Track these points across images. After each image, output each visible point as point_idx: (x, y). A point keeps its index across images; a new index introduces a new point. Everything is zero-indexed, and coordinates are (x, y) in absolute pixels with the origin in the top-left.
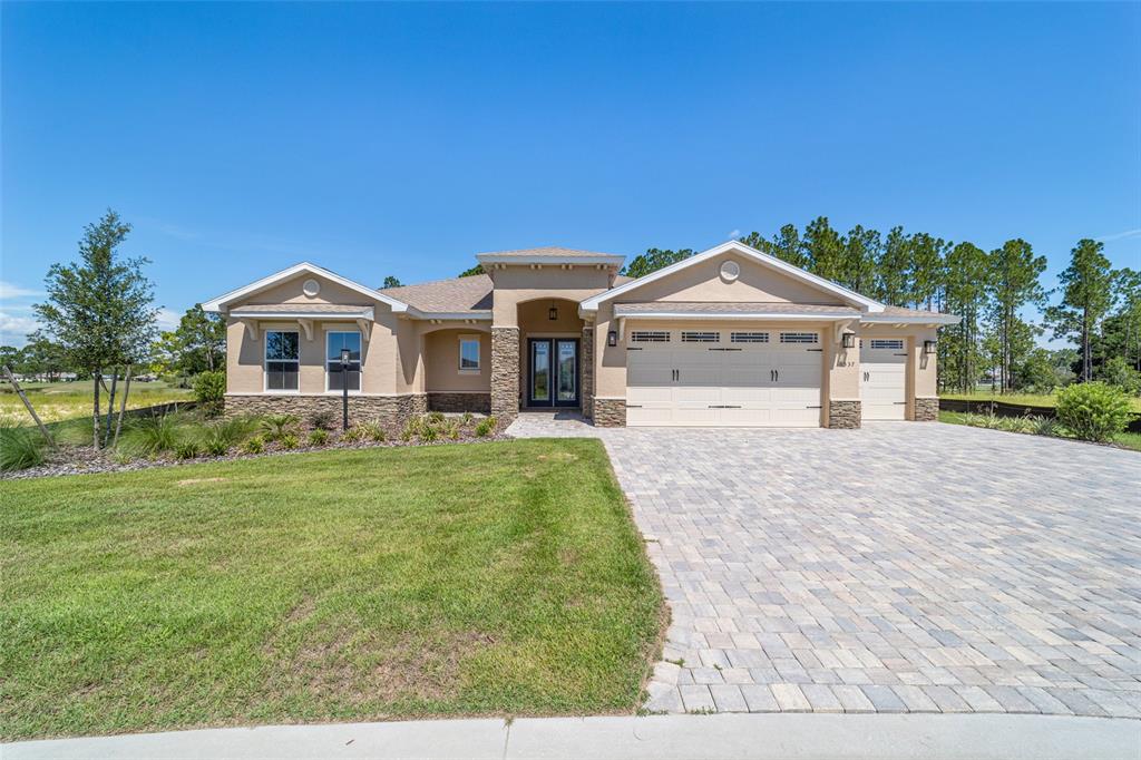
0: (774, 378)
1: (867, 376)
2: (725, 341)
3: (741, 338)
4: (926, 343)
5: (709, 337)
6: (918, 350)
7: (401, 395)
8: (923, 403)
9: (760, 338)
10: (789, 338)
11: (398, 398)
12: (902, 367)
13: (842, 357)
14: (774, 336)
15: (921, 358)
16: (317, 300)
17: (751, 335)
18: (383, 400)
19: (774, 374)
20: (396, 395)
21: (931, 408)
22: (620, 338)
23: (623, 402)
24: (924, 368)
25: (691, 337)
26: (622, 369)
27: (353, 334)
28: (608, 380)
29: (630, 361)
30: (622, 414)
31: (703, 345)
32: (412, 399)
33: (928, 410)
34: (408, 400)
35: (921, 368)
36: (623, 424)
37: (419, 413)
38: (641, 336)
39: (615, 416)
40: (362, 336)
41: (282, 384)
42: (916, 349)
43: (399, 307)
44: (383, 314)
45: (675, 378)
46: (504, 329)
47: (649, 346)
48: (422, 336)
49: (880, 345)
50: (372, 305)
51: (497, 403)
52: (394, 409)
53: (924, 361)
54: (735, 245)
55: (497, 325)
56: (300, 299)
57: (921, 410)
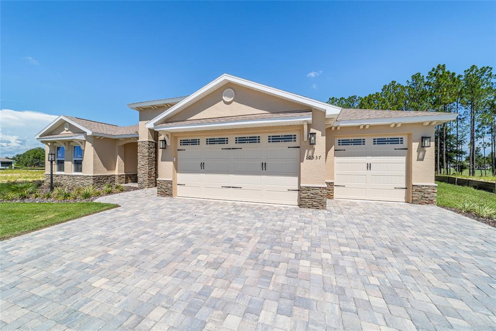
0: (264, 168)
2: (232, 143)
3: (241, 140)
4: (423, 138)
5: (222, 141)
6: (415, 146)
7: (95, 175)
8: (420, 189)
9: (254, 140)
10: (275, 139)
11: (94, 176)
12: (403, 159)
13: (310, 152)
14: (264, 139)
15: (418, 151)
16: (69, 132)
17: (249, 138)
18: (89, 178)
19: (264, 165)
20: (92, 175)
21: (429, 193)
22: (168, 144)
23: (171, 182)
24: (422, 160)
25: (211, 142)
26: (172, 163)
27: (80, 147)
28: (166, 170)
29: (179, 157)
30: (171, 189)
31: (218, 147)
32: (113, 177)
33: (426, 195)
34: (107, 177)
35: (418, 160)
36: (171, 195)
37: (117, 184)
38: (185, 142)
39: (167, 190)
40: (82, 148)
41: (61, 169)
42: (414, 144)
43: (89, 133)
44: (86, 137)
45: (202, 168)
46: (142, 142)
47: (188, 148)
48: (119, 146)
49: (381, 141)
50: (84, 133)
51: (140, 180)
52: (91, 182)
53: (421, 154)
54: (226, 77)
55: (140, 140)
56: (65, 132)
57: (418, 195)
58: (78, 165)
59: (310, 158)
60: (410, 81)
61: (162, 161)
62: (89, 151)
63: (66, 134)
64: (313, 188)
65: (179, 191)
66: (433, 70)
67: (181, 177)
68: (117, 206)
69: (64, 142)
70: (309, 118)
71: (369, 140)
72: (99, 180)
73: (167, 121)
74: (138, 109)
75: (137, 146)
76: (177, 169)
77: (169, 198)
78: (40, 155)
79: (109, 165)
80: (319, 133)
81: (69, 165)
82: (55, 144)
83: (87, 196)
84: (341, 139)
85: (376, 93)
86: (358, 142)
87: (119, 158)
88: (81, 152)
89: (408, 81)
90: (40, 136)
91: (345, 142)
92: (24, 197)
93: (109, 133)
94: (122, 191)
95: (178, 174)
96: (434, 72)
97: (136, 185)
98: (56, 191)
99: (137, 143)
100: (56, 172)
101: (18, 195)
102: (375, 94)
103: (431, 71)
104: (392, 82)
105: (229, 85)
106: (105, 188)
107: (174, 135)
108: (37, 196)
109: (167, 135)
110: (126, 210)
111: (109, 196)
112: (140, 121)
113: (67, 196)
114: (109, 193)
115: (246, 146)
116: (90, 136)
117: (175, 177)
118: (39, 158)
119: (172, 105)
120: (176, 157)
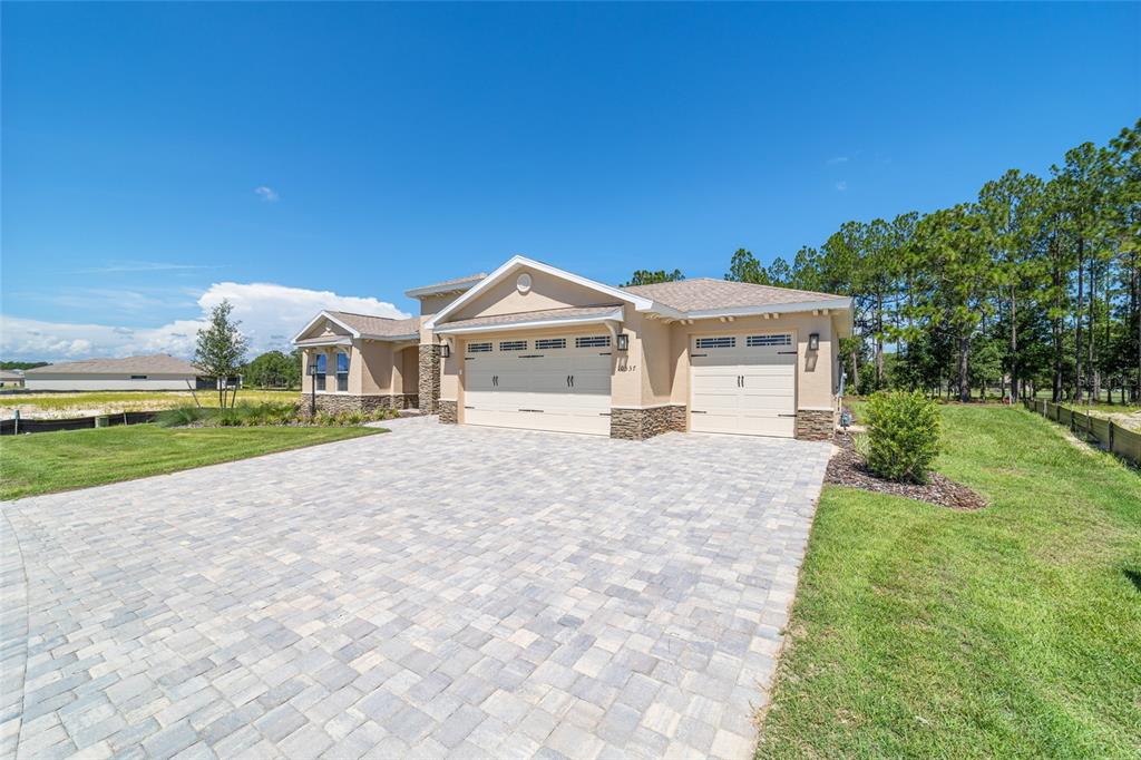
0: (571, 384)
1: (741, 381)
2: (531, 349)
3: (543, 345)
4: (812, 337)
5: (520, 346)
6: (803, 348)
7: (364, 395)
8: (808, 415)
9: (558, 344)
10: (584, 342)
11: (362, 397)
12: (791, 368)
13: (622, 362)
14: (571, 342)
15: (807, 356)
16: (332, 334)
17: (551, 342)
18: (356, 398)
19: (570, 379)
20: (360, 395)
21: (821, 423)
22: (452, 350)
23: (455, 404)
24: (813, 370)
25: (506, 347)
26: (456, 377)
27: (345, 355)
28: (450, 386)
29: (466, 369)
30: (455, 413)
31: (515, 353)
32: (387, 398)
33: (818, 426)
34: (379, 398)
35: (806, 370)
36: (455, 421)
37: (392, 407)
38: (474, 348)
39: (450, 415)
40: (348, 356)
41: (322, 387)
42: (800, 344)
43: (357, 335)
44: (353, 340)
45: (495, 383)
46: (425, 346)
47: (479, 355)
48: (396, 353)
49: (758, 341)
50: (350, 335)
51: (422, 402)
52: (359, 405)
53: (811, 360)
54: (518, 260)
55: (422, 343)
56: (326, 333)
57: (807, 426)
58: (343, 380)
59: (623, 369)
60: (1062, 165)
61: (445, 373)
62: (356, 359)
63: (328, 337)
64: (626, 411)
65: (468, 417)
66: (1124, 132)
67: (470, 397)
68: (388, 431)
69: (326, 348)
70: (618, 315)
71: (741, 341)
72: (369, 402)
73: (450, 319)
74: (419, 297)
75: (418, 352)
76: (464, 384)
77: (452, 425)
78: (276, 365)
79: (382, 381)
80: (632, 334)
81: (331, 381)
82: (315, 351)
83: (355, 420)
84: (700, 338)
85: (956, 207)
86: (726, 342)
87: (395, 371)
88: (345, 362)
89: (1053, 166)
90: (297, 340)
91: (707, 343)
92: (286, 421)
93: (382, 334)
94: (397, 416)
95: (466, 393)
96: (1124, 140)
97: (417, 411)
98: (319, 415)
99: (418, 347)
100: (317, 392)
101: (279, 419)
102: (952, 208)
103: (1116, 137)
104: (1010, 172)
105: (523, 270)
106: (376, 412)
107: (460, 338)
108: (299, 421)
109: (451, 339)
110: (398, 434)
111: (381, 422)
112: (422, 314)
113: (332, 420)
114: (381, 418)
115: (549, 352)
116: (357, 339)
117: (461, 397)
118: (275, 371)
119: (464, 291)
120: (463, 368)
